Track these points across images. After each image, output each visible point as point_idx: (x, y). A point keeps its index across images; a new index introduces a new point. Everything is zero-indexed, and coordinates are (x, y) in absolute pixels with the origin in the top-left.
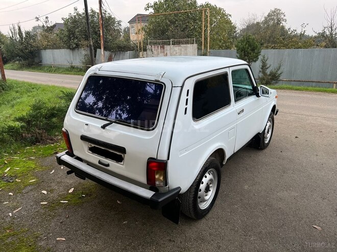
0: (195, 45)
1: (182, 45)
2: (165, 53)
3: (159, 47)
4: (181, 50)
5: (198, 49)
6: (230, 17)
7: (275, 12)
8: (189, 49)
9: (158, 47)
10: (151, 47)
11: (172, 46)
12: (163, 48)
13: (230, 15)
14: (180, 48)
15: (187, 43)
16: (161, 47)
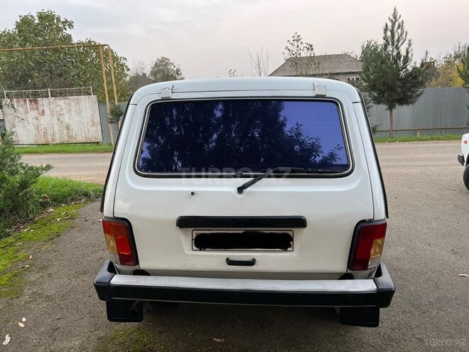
0: (94, 97)
1: (70, 97)
2: (41, 110)
3: (28, 102)
4: (69, 104)
5: (99, 102)
6: (125, 61)
7: (162, 61)
8: (83, 103)
9: (25, 101)
10: (11, 101)
11: (52, 99)
12: (36, 102)
13: (125, 59)
14: (67, 101)
15: (79, 93)
16: (31, 101)
